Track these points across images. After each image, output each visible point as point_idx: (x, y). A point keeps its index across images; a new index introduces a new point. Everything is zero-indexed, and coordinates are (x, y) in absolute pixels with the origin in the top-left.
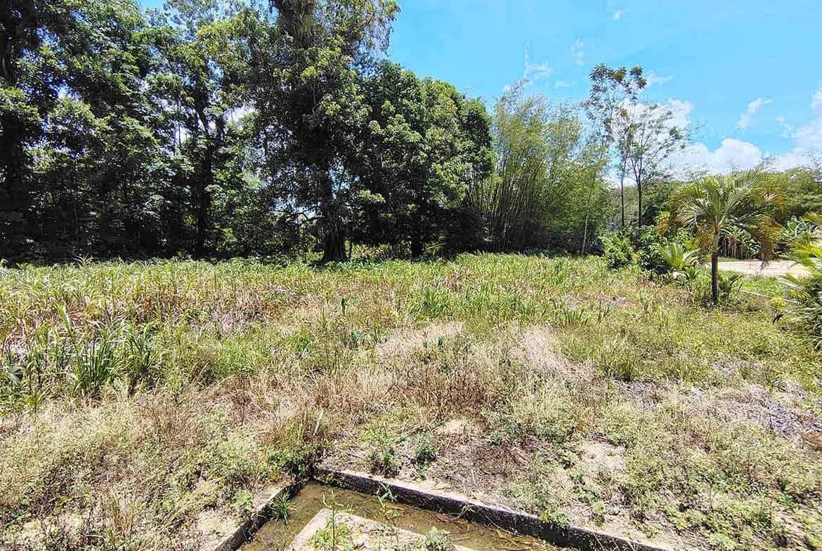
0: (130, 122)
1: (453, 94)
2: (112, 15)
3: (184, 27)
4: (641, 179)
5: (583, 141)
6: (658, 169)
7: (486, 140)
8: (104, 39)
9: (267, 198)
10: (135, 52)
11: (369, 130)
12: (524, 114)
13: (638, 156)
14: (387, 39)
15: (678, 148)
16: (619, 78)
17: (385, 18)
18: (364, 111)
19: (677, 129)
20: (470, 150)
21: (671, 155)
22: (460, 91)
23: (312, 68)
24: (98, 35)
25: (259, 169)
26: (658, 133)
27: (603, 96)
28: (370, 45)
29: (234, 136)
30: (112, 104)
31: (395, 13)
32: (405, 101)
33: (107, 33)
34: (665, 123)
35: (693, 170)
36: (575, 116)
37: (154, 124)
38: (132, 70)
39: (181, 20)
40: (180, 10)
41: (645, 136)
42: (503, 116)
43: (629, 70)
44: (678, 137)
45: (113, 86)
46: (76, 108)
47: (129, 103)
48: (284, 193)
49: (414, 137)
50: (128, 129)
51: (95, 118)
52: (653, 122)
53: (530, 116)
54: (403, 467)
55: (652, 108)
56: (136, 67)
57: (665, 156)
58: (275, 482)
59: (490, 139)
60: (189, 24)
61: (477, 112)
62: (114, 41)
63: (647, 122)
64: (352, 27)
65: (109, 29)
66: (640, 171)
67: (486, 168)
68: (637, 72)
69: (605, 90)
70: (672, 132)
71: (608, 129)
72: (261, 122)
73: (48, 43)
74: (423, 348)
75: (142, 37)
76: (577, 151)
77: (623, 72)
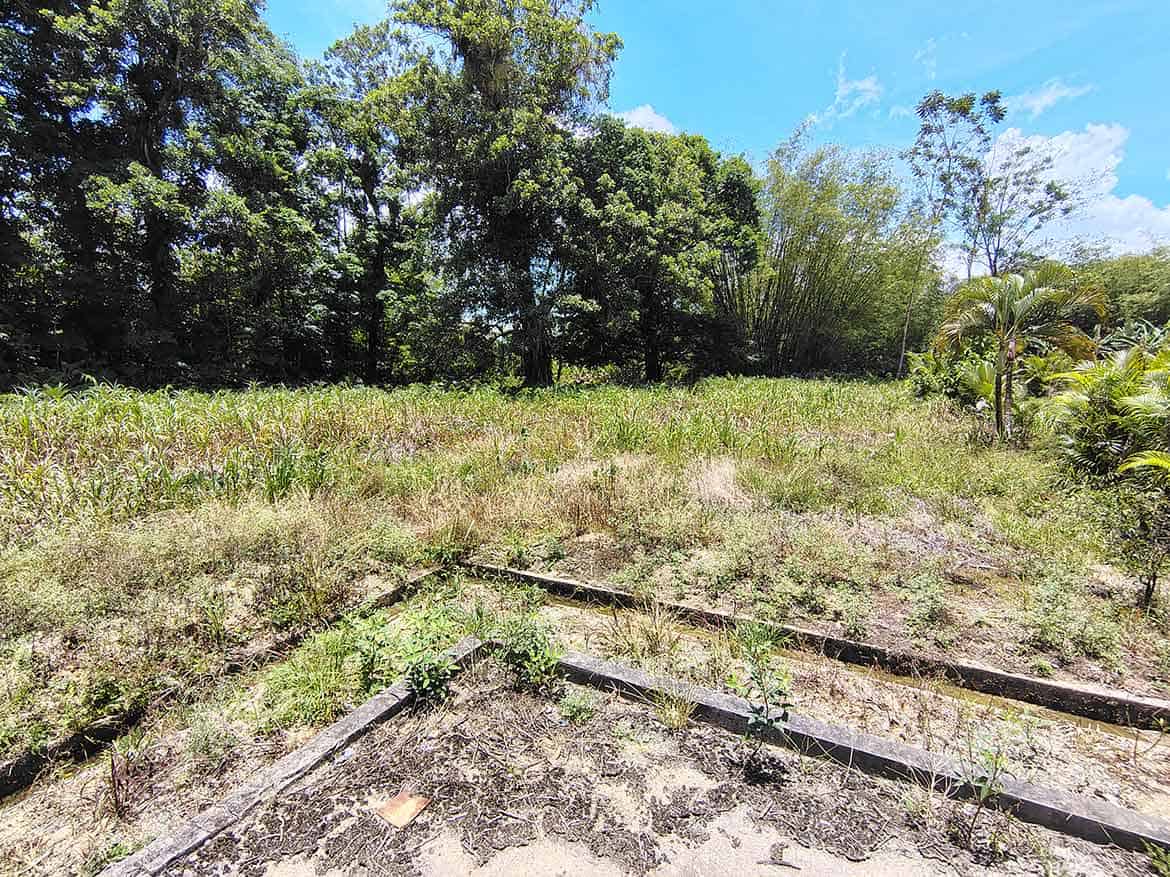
0: (287, 213)
1: (702, 153)
2: (263, 73)
3: (349, 81)
4: (998, 265)
5: (902, 208)
6: (1024, 248)
7: (752, 216)
8: (254, 107)
9: (451, 308)
10: (289, 122)
11: (580, 212)
12: (811, 174)
13: (994, 228)
14: (607, 86)
15: (1059, 213)
16: (962, 109)
17: (603, 58)
18: (572, 187)
19: (1056, 185)
20: (727, 232)
21: (1047, 225)
22: (714, 148)
23: (504, 137)
24: (248, 103)
25: (442, 269)
26: (1029, 191)
27: (936, 138)
28: (584, 95)
29: (412, 224)
30: (266, 192)
31: (616, 51)
32: (628, 170)
33: (259, 99)
34: (1040, 177)
35: (1087, 245)
36: (886, 170)
37: (315, 214)
38: (287, 147)
39: (346, 72)
40: (344, 58)
41: (1007, 197)
42: (778, 179)
43: (979, 97)
44: (1060, 197)
45: (267, 168)
46: (230, 202)
47: (286, 189)
48: (473, 300)
49: (641, 219)
50: (285, 223)
51: (250, 214)
52: (1022, 174)
53: (820, 175)
54: (535, 563)
55: (1021, 154)
56: (291, 143)
57: (1038, 227)
58: (426, 567)
59: (758, 213)
60: (356, 77)
61: (738, 176)
62: (266, 108)
63: (1011, 176)
64: (558, 74)
65: (261, 93)
66: (997, 251)
67: (749, 256)
68: (992, 99)
69: (941, 129)
70: (1050, 188)
71: (948, 189)
72: (443, 207)
73: (193, 118)
74: (592, 477)
75: (298, 102)
76: (892, 224)
77: (971, 100)
